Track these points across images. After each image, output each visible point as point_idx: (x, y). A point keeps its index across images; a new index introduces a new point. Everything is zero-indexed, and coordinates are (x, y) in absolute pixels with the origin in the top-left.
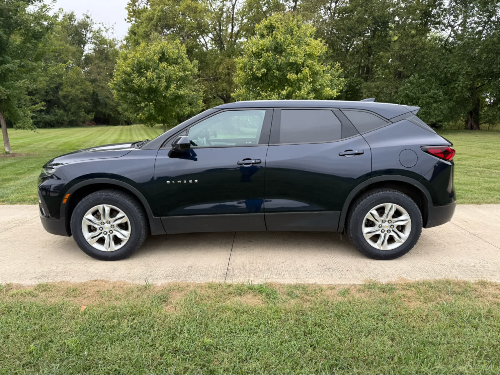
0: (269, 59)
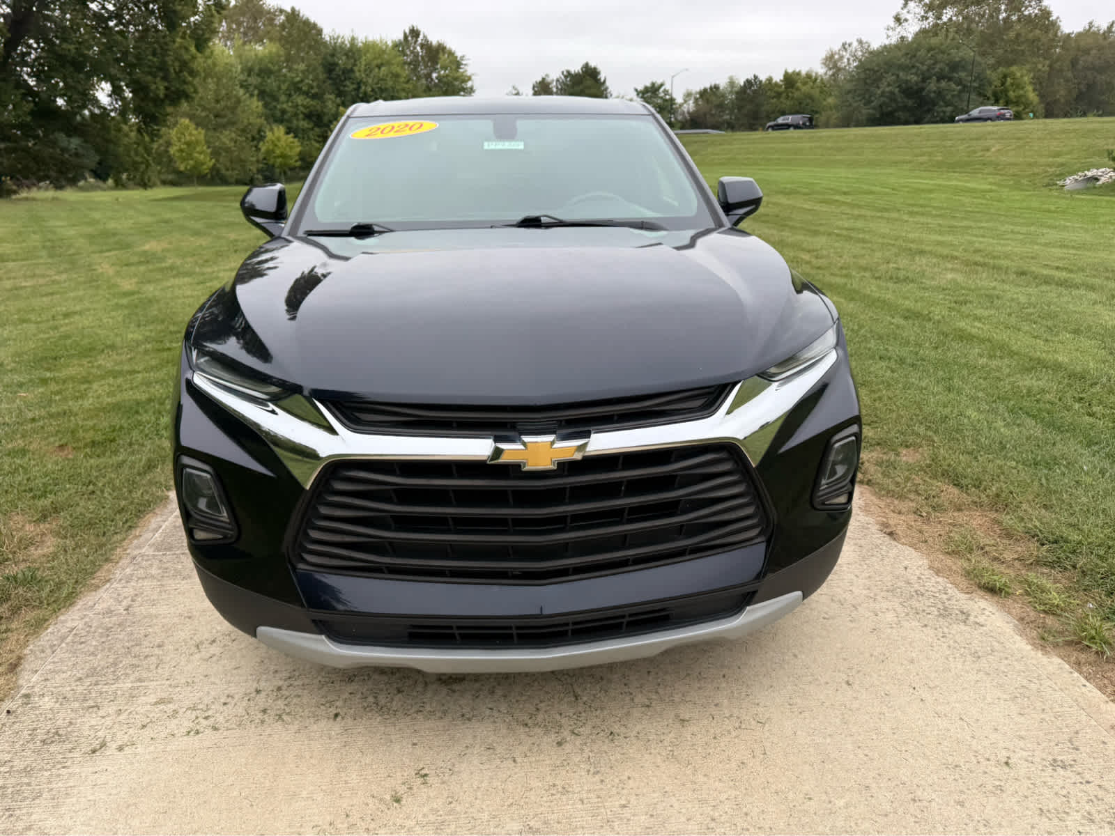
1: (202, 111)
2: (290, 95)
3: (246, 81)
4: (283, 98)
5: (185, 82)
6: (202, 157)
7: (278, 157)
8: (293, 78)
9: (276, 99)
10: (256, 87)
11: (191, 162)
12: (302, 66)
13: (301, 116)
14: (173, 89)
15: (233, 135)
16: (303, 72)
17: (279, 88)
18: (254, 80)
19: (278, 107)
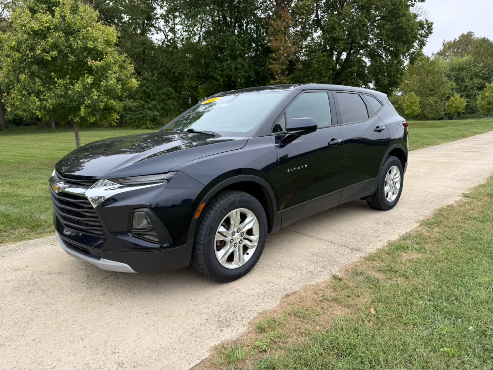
0: (60, 40)
1: (423, 88)
2: (472, 79)
3: (450, 74)
4: (467, 80)
5: (397, 78)
6: (416, 108)
7: (454, 108)
8: (475, 70)
9: (463, 81)
10: (455, 76)
11: (411, 111)
12: (481, 65)
13: (476, 88)
14: (392, 81)
15: (435, 98)
16: (482, 67)
17: (467, 75)
18: (454, 73)
19: (464, 85)
